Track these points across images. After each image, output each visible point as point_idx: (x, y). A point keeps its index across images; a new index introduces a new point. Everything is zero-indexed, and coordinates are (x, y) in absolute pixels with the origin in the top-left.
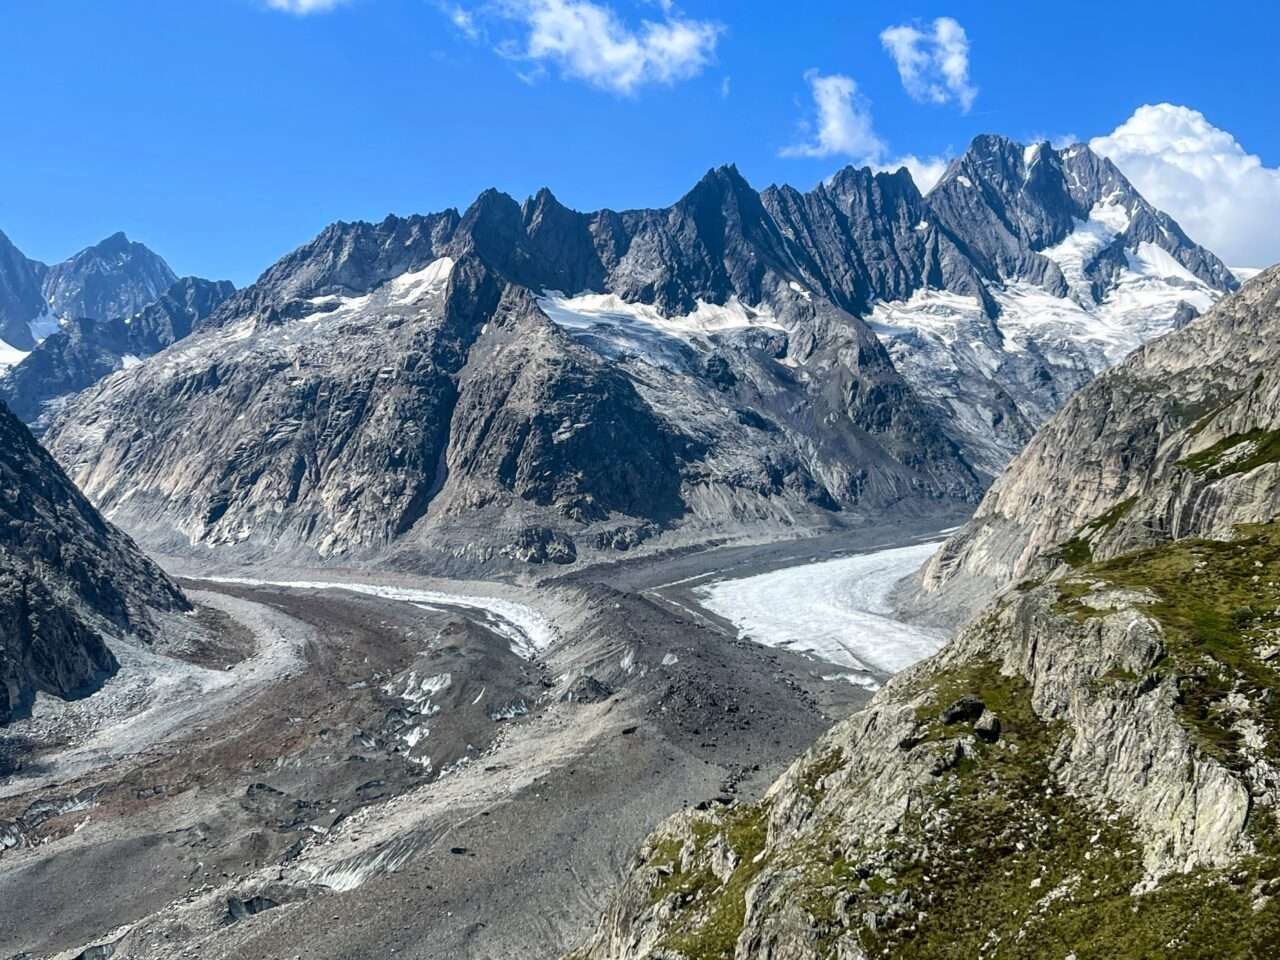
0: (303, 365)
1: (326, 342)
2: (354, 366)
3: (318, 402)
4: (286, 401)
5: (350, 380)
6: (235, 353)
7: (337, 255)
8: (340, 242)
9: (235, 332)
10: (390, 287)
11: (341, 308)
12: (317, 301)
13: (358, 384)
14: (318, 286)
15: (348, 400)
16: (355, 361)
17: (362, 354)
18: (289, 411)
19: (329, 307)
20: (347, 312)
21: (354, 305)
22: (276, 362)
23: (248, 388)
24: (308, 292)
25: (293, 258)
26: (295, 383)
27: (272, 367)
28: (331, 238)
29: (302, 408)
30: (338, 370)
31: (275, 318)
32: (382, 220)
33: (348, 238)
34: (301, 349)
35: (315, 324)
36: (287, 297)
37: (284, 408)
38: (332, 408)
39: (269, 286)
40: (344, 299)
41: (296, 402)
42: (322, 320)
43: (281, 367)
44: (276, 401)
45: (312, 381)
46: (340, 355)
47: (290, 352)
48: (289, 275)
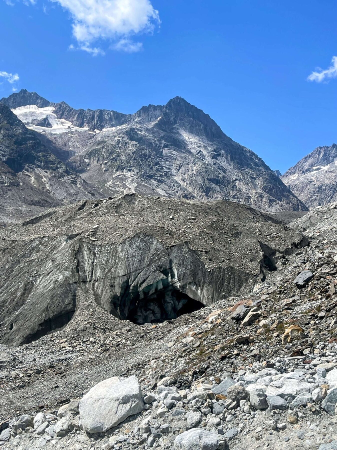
0: (317, 181)
1: (323, 175)
2: (331, 180)
3: (323, 189)
4: (314, 190)
5: (331, 183)
6: (294, 182)
7: (319, 155)
8: (320, 152)
9: (291, 178)
10: (335, 163)
11: (321, 169)
12: (314, 168)
13: (333, 185)
14: (315, 164)
15: (331, 188)
16: (331, 179)
17: (333, 177)
18: (315, 192)
19: (318, 169)
20: (324, 170)
21: (325, 168)
22: (310, 181)
23: (303, 187)
24: (312, 166)
25: (306, 158)
26: (316, 185)
27: (309, 182)
28: (317, 151)
29: (318, 191)
30: (327, 182)
31: (303, 172)
32: (332, 145)
33: (322, 150)
34: (316, 177)
35: (315, 174)
36: (306, 168)
37: (314, 191)
38: (326, 191)
39: (300, 165)
40: (322, 167)
41: (317, 190)
42: (317, 173)
43: (311, 182)
44: (311, 190)
45: (320, 185)
46: (327, 178)
47: (313, 178)
48: (306, 162)
